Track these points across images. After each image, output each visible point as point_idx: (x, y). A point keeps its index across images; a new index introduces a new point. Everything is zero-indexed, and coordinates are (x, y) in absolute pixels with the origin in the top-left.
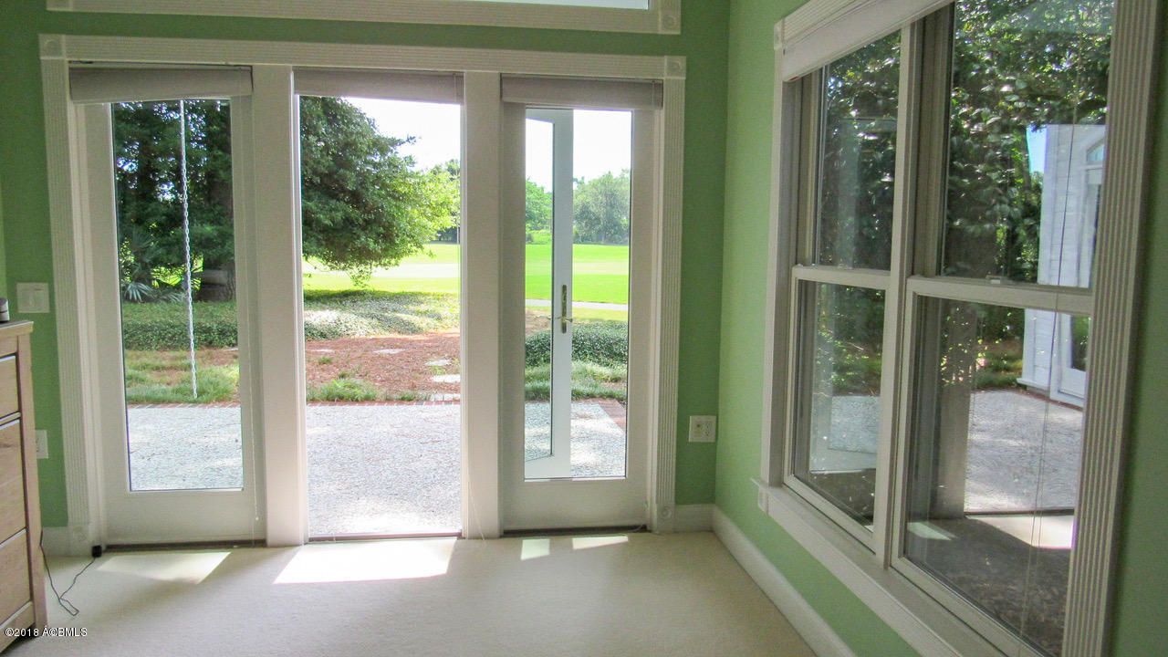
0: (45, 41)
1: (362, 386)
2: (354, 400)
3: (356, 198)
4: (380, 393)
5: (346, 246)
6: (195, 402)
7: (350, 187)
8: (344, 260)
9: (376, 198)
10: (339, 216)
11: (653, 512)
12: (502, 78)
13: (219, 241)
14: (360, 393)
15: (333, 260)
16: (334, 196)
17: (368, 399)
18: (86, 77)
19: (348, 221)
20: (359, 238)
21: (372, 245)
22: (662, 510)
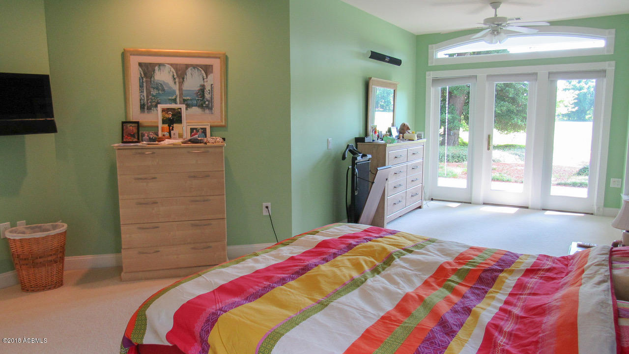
0: (427, 73)
1: (506, 177)
2: (503, 181)
3: (513, 101)
4: (513, 179)
5: (507, 123)
6: (446, 177)
7: (510, 96)
8: (507, 130)
9: (523, 100)
10: (504, 108)
11: (595, 209)
12: (549, 73)
13: (452, 121)
14: (505, 179)
15: (501, 130)
16: (504, 100)
17: (508, 181)
18: (436, 81)
19: (510, 111)
20: (514, 119)
21: (520, 122)
22: (598, 208)
